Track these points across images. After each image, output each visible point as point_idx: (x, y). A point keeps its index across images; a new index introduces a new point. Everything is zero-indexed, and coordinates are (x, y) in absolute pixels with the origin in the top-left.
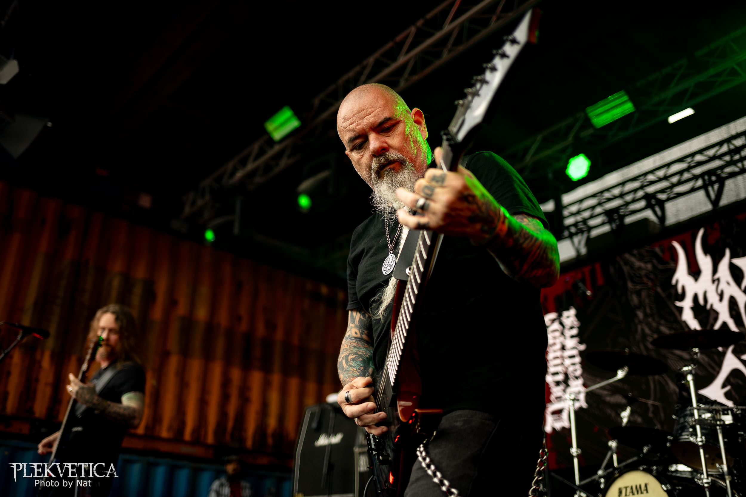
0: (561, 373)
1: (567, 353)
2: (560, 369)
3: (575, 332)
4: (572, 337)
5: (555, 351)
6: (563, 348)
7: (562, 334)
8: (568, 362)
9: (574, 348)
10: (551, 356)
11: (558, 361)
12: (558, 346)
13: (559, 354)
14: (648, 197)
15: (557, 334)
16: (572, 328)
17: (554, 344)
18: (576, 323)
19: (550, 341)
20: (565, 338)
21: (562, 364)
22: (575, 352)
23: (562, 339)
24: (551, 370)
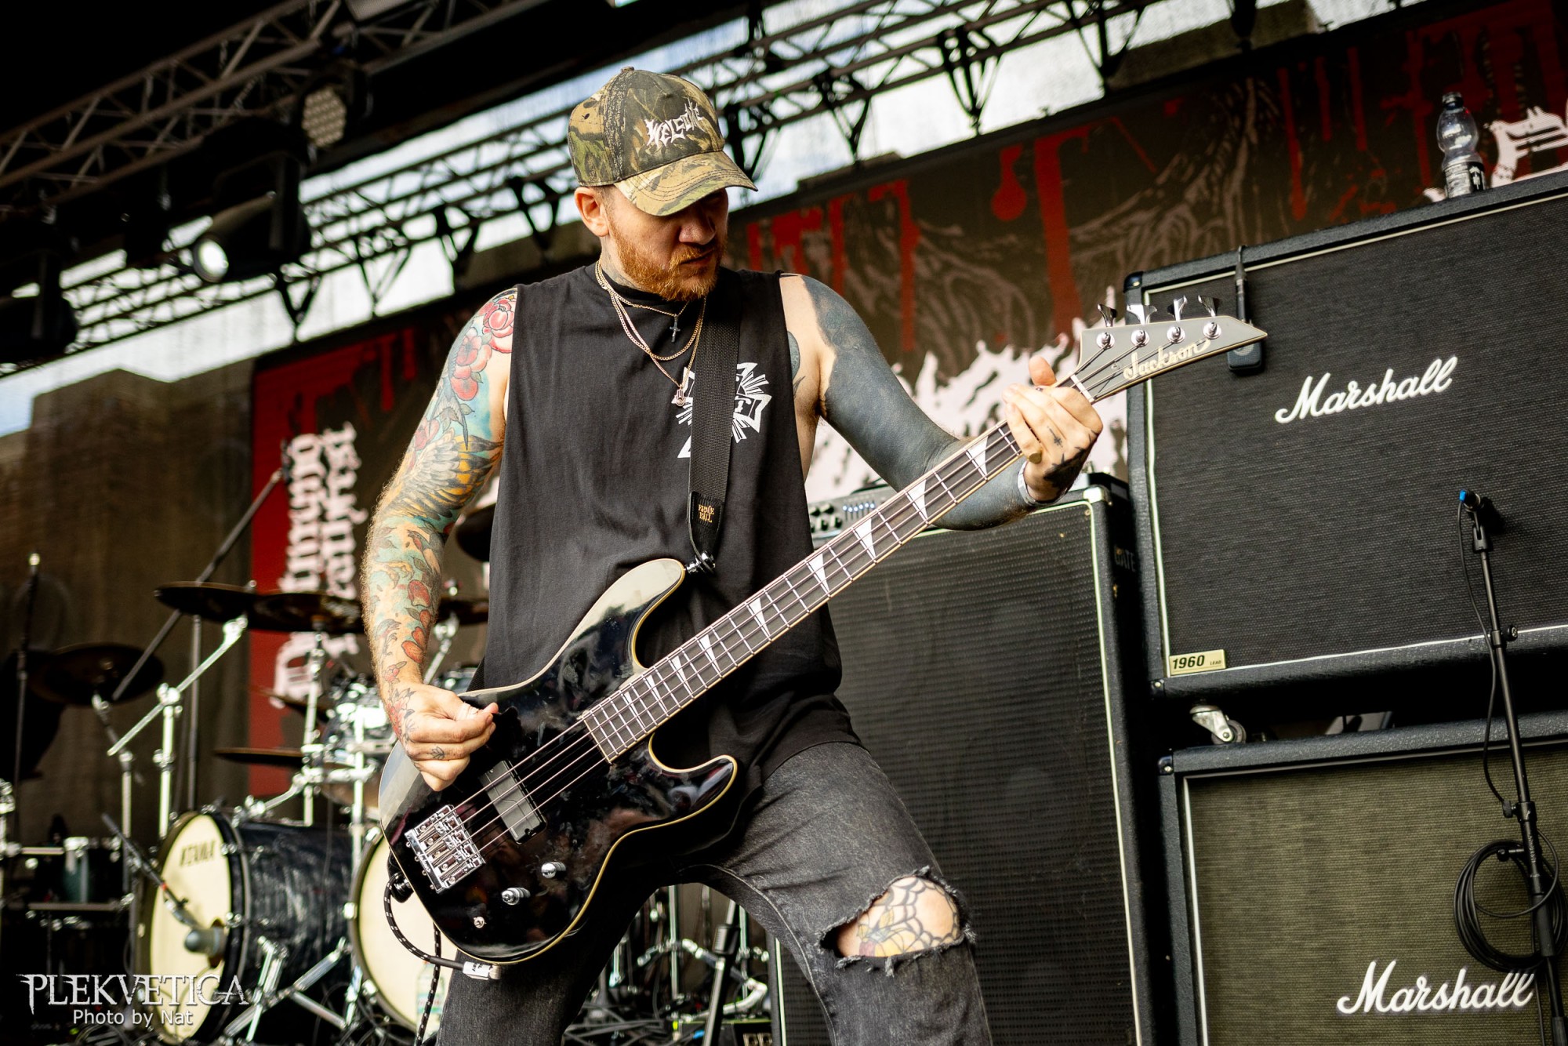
0: (312, 571)
1: (330, 529)
2: (311, 564)
3: (348, 480)
4: (343, 492)
5: (305, 523)
6: (323, 518)
7: (324, 484)
8: (329, 549)
9: (344, 518)
10: (296, 534)
11: (310, 547)
12: (313, 513)
13: (312, 530)
14: (515, 184)
15: (314, 483)
16: (343, 471)
17: (306, 507)
18: (354, 462)
19: (298, 500)
20: (328, 495)
21: (317, 553)
22: (344, 527)
23: (322, 495)
24: (296, 565)
